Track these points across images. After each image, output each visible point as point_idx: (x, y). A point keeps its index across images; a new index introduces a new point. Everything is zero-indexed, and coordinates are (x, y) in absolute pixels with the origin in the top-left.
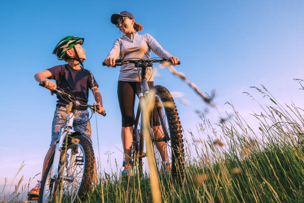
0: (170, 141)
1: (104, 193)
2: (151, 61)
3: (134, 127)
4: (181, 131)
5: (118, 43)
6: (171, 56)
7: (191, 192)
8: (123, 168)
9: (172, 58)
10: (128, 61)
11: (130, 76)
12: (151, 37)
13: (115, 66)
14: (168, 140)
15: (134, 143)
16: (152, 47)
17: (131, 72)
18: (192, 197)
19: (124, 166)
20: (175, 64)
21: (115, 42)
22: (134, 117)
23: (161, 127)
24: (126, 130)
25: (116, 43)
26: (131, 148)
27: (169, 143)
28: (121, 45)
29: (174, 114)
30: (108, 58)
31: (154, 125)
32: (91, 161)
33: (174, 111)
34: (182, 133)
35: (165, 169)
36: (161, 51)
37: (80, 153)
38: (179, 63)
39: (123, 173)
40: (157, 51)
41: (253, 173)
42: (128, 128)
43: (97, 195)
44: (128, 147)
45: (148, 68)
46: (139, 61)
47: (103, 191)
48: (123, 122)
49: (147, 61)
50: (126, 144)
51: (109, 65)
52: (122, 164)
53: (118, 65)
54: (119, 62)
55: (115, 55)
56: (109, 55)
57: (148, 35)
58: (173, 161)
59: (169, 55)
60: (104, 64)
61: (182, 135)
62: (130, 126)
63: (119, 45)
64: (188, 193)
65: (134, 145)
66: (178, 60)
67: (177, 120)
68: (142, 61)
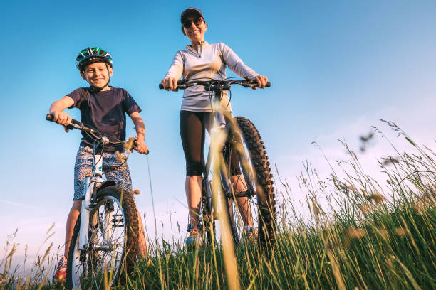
0: (255, 196)
1: (162, 268)
2: (227, 82)
3: (203, 175)
4: (272, 182)
5: (179, 57)
6: (258, 75)
7: (287, 269)
8: (189, 234)
9: (259, 77)
10: (195, 82)
11: (198, 104)
12: (227, 48)
13: (176, 90)
14: (253, 195)
15: (203, 199)
16: (229, 61)
17: (199, 98)
18: (288, 276)
19: (189, 231)
20: (262, 86)
21: (176, 55)
22: (204, 161)
23: (242, 176)
24: (192, 180)
25: (177, 57)
26: (199, 205)
27: (255, 199)
28: (184, 60)
29: (262, 157)
30: (167, 78)
31: (233, 174)
32: (133, 221)
33: (262, 154)
34: (273, 186)
35: (248, 236)
36: (242, 68)
37: (118, 209)
38: (268, 85)
39: (188, 241)
40: (236, 67)
41: (377, 243)
42: (195, 177)
43: (152, 272)
44: (195, 206)
45: (224, 92)
46: (211, 82)
47: (160, 266)
48: (187, 168)
49: (222, 83)
50: (193, 200)
51: (168, 88)
52: (186, 229)
53: (181, 88)
54: (183, 84)
55: (175, 74)
56: (167, 74)
57: (223, 44)
58: (261, 225)
59: (253, 73)
60: (161, 87)
61: (273, 188)
62: (197, 175)
63: (181, 60)
64: (282, 270)
65: (203, 202)
66: (267, 80)
67: (265, 166)
68: (216, 82)
